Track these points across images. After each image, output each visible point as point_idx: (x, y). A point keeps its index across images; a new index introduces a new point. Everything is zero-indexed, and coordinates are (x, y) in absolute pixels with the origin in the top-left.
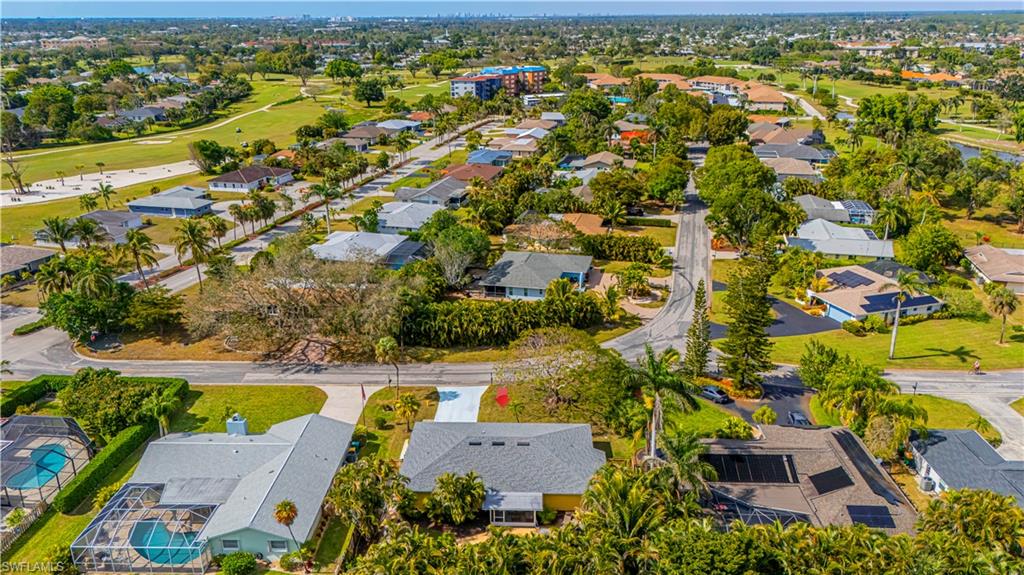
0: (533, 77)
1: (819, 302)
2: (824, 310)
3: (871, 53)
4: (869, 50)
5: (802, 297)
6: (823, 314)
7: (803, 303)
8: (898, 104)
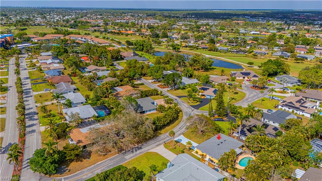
0: (10, 38)
1: (204, 95)
2: (206, 96)
3: (154, 24)
4: (153, 23)
5: (199, 95)
6: (206, 97)
7: (199, 96)
8: (144, 43)
